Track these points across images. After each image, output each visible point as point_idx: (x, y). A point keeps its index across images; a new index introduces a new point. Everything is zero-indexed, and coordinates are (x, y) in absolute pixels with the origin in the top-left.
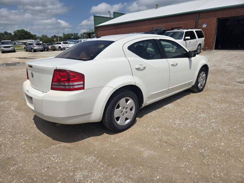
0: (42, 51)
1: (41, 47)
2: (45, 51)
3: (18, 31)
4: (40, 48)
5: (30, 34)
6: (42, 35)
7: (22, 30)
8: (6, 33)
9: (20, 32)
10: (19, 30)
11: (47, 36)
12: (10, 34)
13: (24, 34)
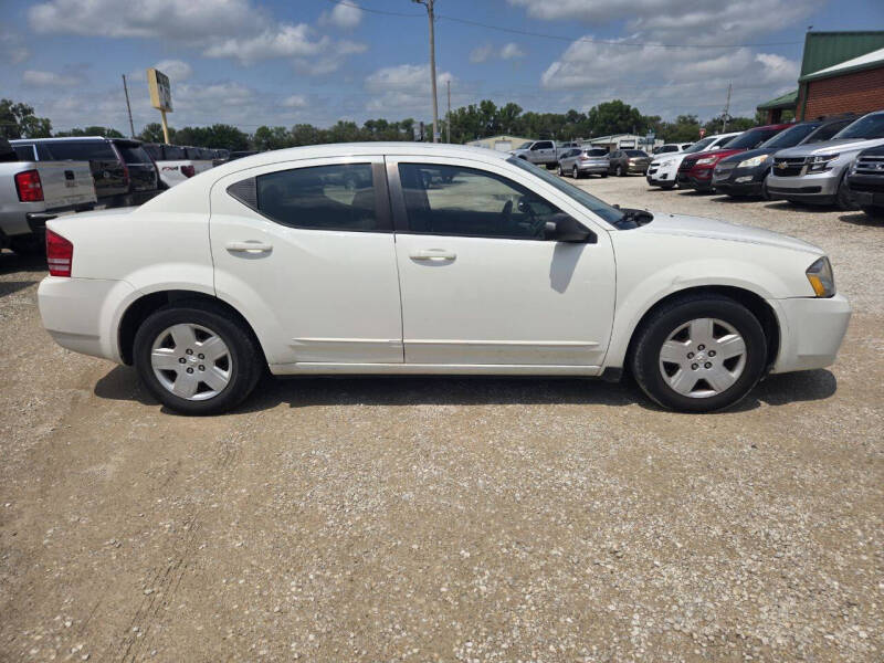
0: (604, 175)
1: (603, 163)
2: (614, 175)
3: (604, 107)
4: (601, 165)
5: (634, 117)
6: (680, 117)
7: (615, 102)
8: (573, 115)
9: (608, 111)
10: (606, 105)
11: (697, 119)
12: (583, 117)
13: (618, 116)
